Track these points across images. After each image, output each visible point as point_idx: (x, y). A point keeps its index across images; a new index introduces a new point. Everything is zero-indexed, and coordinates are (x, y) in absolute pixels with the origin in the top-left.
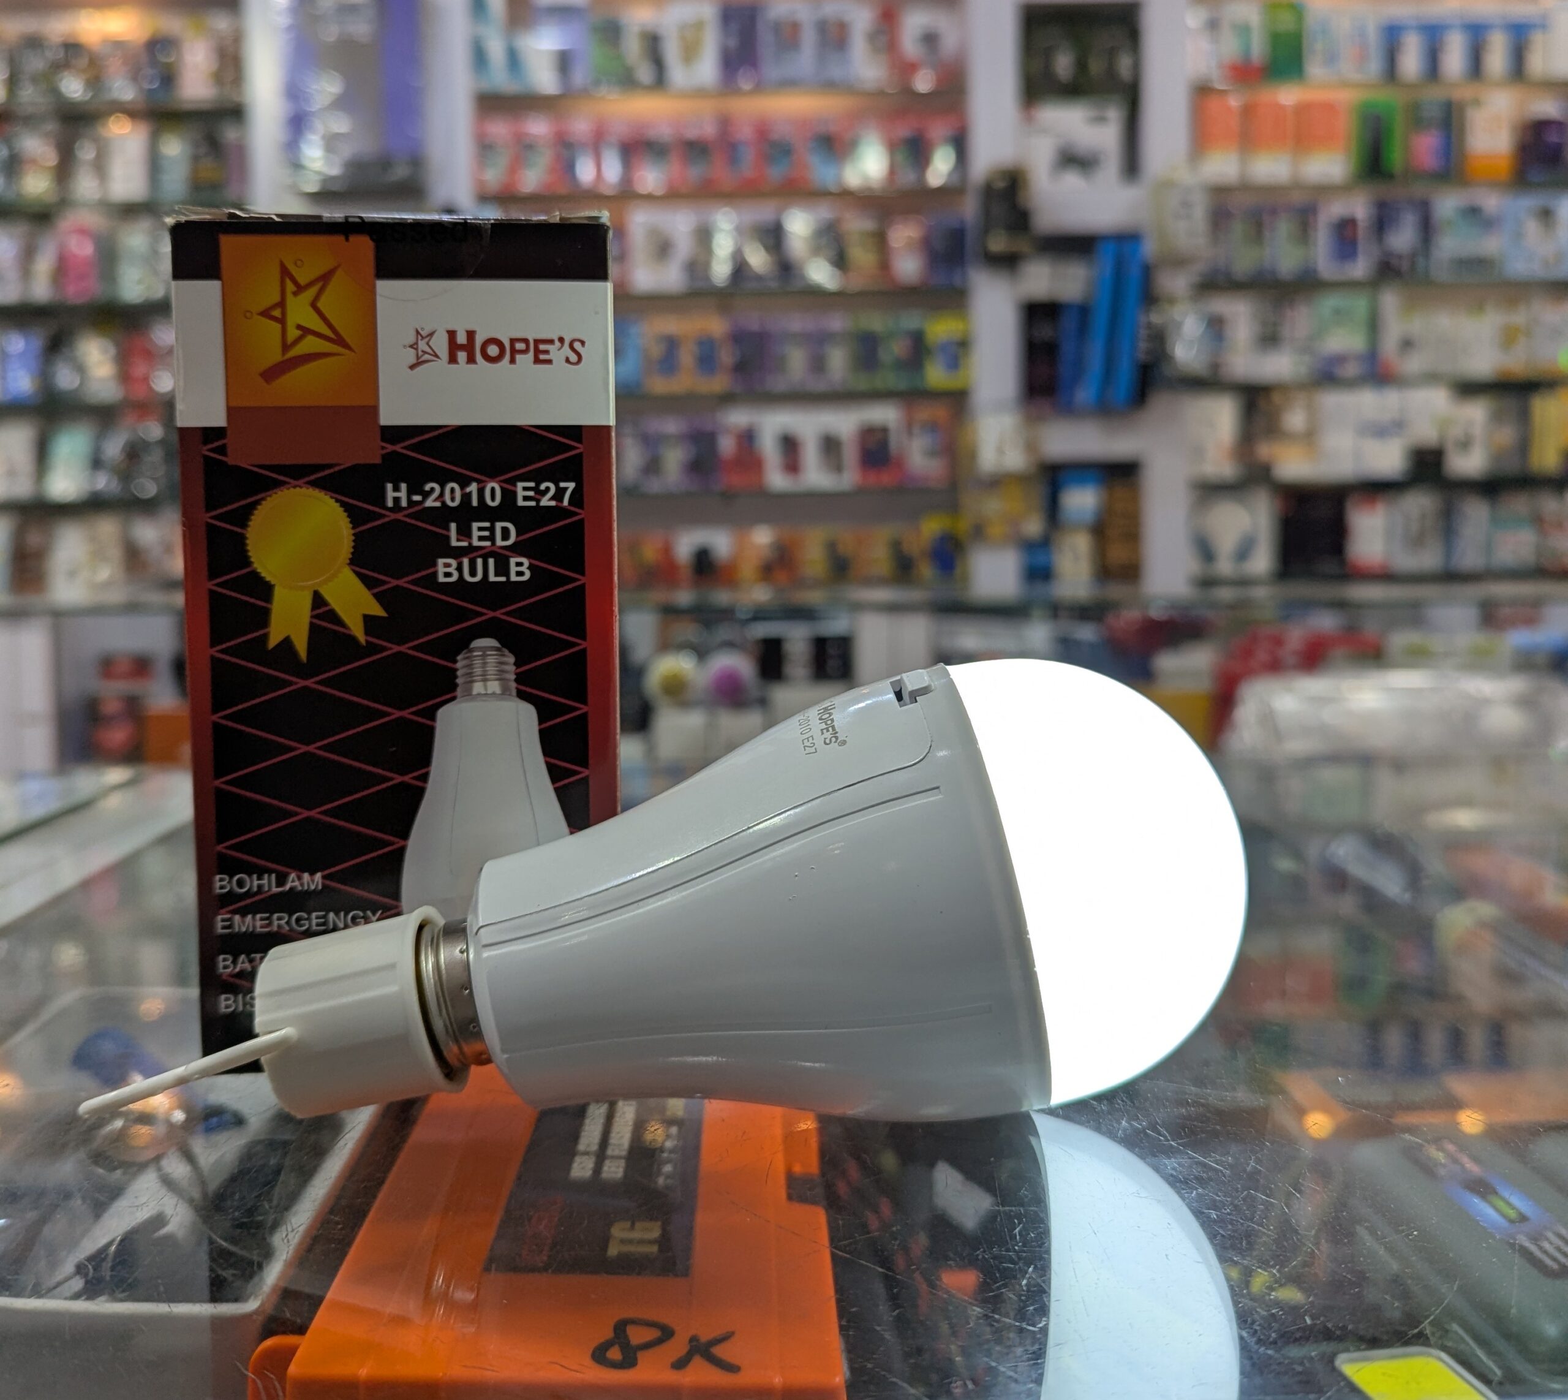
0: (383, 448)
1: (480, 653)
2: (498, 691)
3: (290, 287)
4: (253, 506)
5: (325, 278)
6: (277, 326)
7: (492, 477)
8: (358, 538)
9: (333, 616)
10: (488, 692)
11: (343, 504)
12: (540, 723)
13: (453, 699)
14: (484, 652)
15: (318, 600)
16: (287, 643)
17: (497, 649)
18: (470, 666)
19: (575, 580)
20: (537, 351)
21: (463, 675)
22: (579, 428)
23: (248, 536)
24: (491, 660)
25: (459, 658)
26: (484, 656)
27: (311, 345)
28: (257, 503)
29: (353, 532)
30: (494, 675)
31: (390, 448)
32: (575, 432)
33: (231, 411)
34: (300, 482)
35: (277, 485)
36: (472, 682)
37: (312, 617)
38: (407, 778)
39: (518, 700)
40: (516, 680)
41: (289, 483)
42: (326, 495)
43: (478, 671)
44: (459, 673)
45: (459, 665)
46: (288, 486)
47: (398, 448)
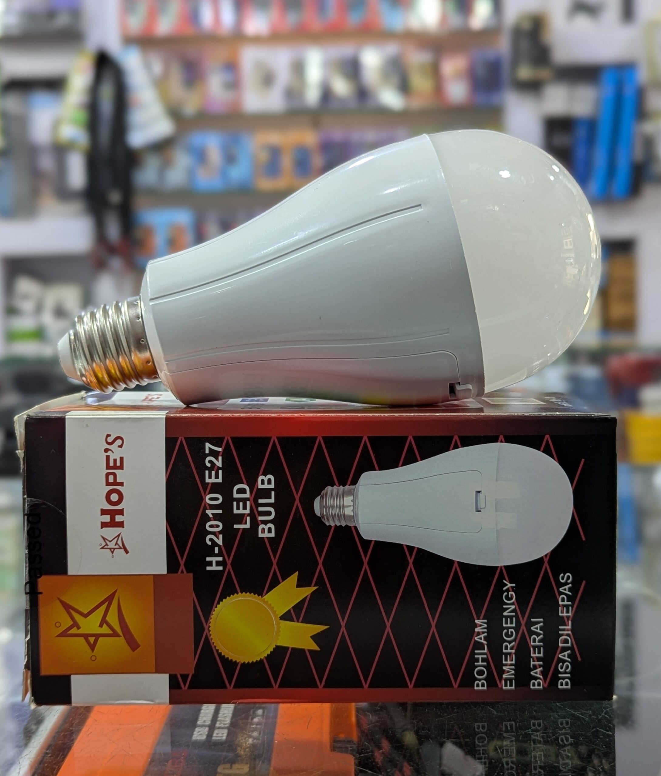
0: (182, 572)
1: (324, 509)
2: (351, 498)
3: (74, 631)
4: (222, 657)
5: (67, 607)
6: (101, 639)
7: (202, 499)
8: (244, 589)
9: (298, 607)
10: (352, 505)
11: (221, 600)
12: (375, 470)
13: (356, 528)
14: (324, 507)
15: (286, 617)
16: (315, 638)
17: (322, 497)
18: (333, 517)
19: (274, 444)
20: (115, 467)
21: (340, 522)
22: (167, 439)
23: (242, 662)
24: (330, 502)
25: (327, 524)
26: (326, 507)
27: (113, 618)
28: (220, 655)
29: (240, 593)
30: (340, 499)
31: (182, 567)
32: (170, 442)
33: (158, 671)
34: (206, 627)
35: (207, 641)
36: (344, 515)
37: (298, 622)
38: (411, 561)
39: (357, 485)
40: (344, 486)
41: (207, 635)
42: (214, 611)
43: (337, 511)
44: (338, 524)
45: (333, 524)
46: (209, 635)
47: (182, 562)
